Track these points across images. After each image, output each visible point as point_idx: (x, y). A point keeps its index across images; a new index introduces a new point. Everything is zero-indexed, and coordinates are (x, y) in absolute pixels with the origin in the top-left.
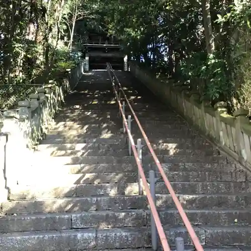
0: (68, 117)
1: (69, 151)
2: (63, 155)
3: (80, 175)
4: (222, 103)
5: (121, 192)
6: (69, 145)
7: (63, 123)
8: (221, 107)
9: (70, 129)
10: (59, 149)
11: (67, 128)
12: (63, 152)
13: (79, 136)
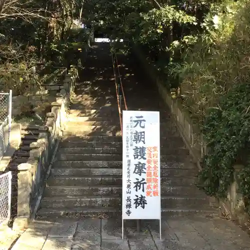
0: (83, 91)
1: (87, 114)
2: (83, 116)
3: (94, 127)
4: (174, 89)
5: (114, 135)
6: (87, 111)
7: (81, 95)
8: (173, 91)
9: (86, 100)
10: (82, 113)
11: (84, 99)
12: (84, 115)
13: (92, 105)
